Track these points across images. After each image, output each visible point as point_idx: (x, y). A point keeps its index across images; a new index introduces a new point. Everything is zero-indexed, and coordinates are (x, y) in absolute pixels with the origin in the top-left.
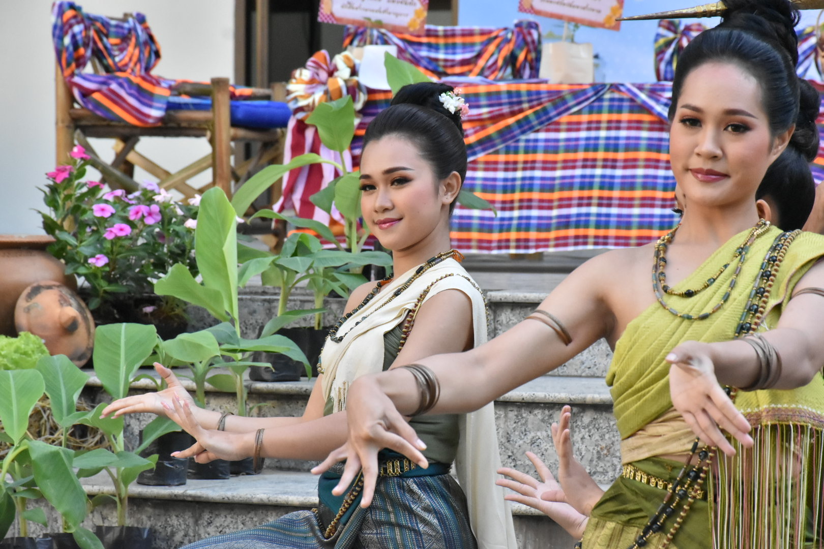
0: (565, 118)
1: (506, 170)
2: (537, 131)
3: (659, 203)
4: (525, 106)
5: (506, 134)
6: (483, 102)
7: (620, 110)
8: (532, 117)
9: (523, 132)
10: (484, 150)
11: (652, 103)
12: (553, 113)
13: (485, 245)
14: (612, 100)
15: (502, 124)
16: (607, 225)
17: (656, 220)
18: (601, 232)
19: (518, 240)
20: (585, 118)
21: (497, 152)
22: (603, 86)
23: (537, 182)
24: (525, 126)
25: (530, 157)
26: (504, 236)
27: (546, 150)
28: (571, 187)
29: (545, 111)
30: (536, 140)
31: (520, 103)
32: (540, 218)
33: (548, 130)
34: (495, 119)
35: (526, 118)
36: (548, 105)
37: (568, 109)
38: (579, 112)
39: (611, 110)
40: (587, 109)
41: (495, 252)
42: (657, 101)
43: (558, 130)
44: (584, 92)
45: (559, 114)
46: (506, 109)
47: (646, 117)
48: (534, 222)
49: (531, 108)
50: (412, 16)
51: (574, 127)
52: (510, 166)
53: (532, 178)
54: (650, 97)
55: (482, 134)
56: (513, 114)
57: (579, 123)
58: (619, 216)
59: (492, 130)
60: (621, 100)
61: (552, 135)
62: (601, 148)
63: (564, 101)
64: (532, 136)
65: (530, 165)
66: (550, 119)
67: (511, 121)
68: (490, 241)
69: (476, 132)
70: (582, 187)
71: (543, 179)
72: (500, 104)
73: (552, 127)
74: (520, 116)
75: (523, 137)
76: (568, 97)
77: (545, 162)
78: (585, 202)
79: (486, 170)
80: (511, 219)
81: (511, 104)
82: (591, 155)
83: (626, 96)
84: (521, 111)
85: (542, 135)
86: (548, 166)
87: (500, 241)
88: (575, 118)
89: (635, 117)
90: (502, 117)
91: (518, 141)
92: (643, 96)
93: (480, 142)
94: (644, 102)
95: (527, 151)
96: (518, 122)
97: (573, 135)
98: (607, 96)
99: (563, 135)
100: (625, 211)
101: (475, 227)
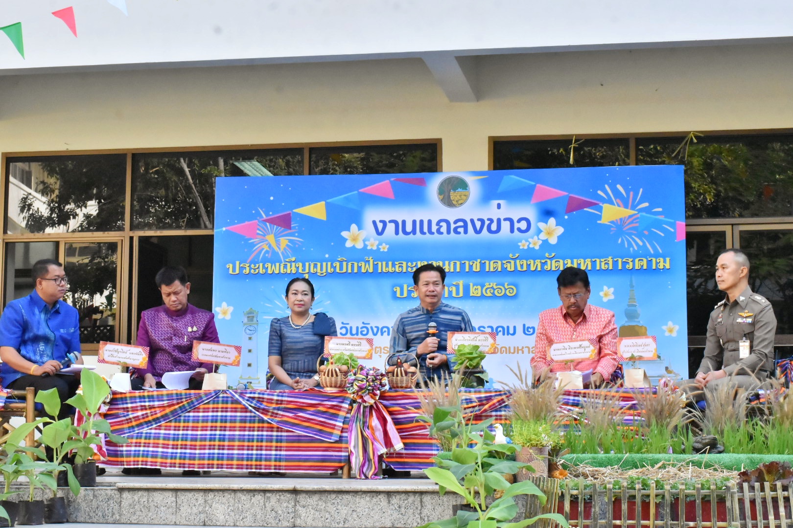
0: (202, 406)
1: (175, 430)
2: (189, 412)
3: (246, 448)
4: (184, 400)
5: (174, 413)
6: (165, 398)
7: (227, 402)
8: (186, 405)
9: (182, 412)
10: (164, 420)
11: (241, 399)
12: (196, 403)
13: (164, 465)
14: (223, 397)
15: (172, 408)
16: (222, 459)
17: (245, 456)
18: (220, 462)
19: (180, 464)
20: (211, 406)
21: (170, 421)
22: (219, 391)
23: (189, 437)
24: (183, 409)
25: (186, 424)
26: (173, 461)
27: (194, 421)
28: (205, 440)
29: (192, 402)
30: (189, 416)
31: (182, 399)
32: (190, 454)
33: (194, 412)
34: (169, 406)
35: (184, 405)
36: (194, 400)
37: (203, 401)
38: (208, 403)
39: (223, 402)
40: (212, 402)
41: (168, 468)
42: (243, 398)
43: (198, 412)
44: (210, 394)
45: (199, 404)
46: (175, 402)
47: (239, 406)
48: (187, 455)
49: (186, 401)
50: (141, 360)
51: (206, 410)
52: (177, 428)
53: (187, 435)
54: (240, 396)
55: (163, 413)
56: (178, 404)
57: (208, 408)
58: (228, 454)
59: (168, 411)
60: (227, 397)
61: (196, 414)
62: (219, 421)
63: (201, 398)
64: (187, 414)
65: (186, 428)
66: (195, 406)
67: (177, 407)
68: (166, 463)
69: (161, 412)
70: (211, 440)
71: (192, 435)
72: (173, 399)
73: (196, 410)
74: (181, 405)
75: (183, 415)
76: (203, 396)
77: (193, 427)
78: (212, 447)
79: (165, 430)
80: (176, 453)
81: (177, 399)
82: (214, 424)
83: (229, 395)
84: (182, 402)
85: (191, 414)
86: (194, 429)
87: (171, 463)
88: (206, 406)
89: (234, 406)
90: (173, 405)
91: (180, 416)
92: (237, 396)
93: (162, 417)
94: (238, 399)
95: (184, 422)
96: (180, 407)
97: (206, 414)
98: (221, 395)
99: (201, 414)
100: (230, 452)
101: (159, 456)
